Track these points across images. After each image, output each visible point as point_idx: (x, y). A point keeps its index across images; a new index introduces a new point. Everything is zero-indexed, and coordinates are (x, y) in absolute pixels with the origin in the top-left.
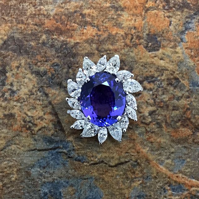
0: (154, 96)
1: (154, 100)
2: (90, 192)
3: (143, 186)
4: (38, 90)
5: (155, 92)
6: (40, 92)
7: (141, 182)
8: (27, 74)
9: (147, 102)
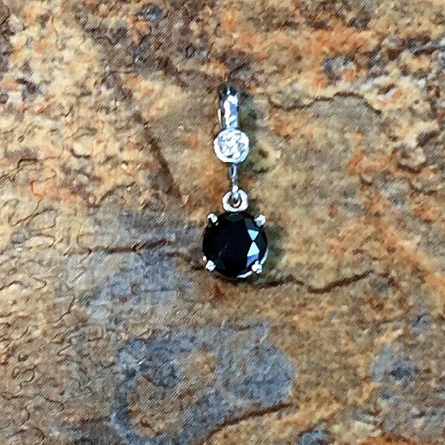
0: (432, 92)
1: (433, 103)
2: (258, 364)
3: (406, 344)
4: (103, 81)
5: (434, 79)
6: (108, 87)
7: (400, 332)
8: (71, 37)
9: (411, 109)
